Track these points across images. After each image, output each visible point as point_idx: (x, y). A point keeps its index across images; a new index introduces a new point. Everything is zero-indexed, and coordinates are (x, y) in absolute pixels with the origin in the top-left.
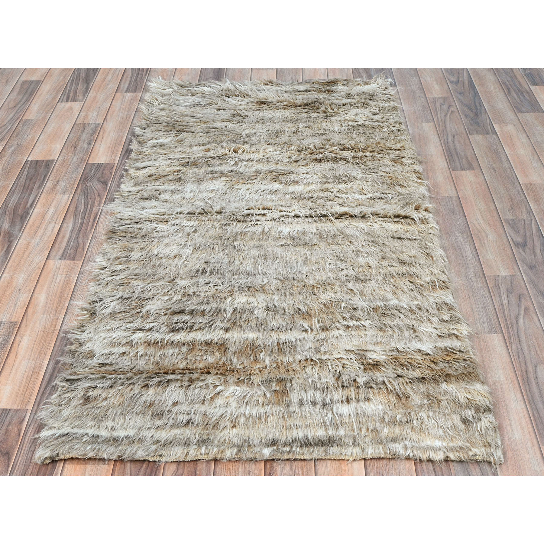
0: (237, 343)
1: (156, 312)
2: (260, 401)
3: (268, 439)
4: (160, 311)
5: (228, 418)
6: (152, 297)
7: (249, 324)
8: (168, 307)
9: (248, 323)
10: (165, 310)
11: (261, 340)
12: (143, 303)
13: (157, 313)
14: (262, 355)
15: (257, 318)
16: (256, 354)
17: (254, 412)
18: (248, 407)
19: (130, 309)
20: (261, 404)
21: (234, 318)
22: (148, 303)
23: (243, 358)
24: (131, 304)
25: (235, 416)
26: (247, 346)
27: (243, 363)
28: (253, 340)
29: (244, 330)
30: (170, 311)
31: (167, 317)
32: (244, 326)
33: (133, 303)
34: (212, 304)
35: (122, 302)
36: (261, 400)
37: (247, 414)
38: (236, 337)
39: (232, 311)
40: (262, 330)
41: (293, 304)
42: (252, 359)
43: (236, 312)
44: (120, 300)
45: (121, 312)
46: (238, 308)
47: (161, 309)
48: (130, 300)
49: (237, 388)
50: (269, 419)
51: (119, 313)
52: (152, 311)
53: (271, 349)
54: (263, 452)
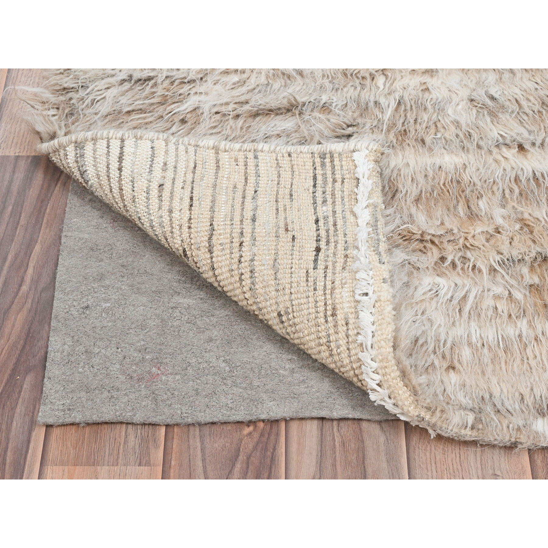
0: (420, 179)
1: (216, 110)
2: (500, 310)
3: (538, 398)
4: (223, 109)
5: (431, 348)
6: (200, 76)
7: (439, 135)
8: (243, 99)
9: (437, 131)
10: (236, 106)
11: (474, 169)
12: (181, 91)
13: (217, 113)
14: (482, 204)
15: (457, 124)
16: (468, 201)
17: (490, 334)
18: (473, 324)
19: (152, 104)
20: (505, 315)
21: (401, 121)
22: (194, 90)
23: (439, 212)
24: (154, 93)
25: (448, 345)
26: (444, 184)
27: (442, 224)
28: (456, 169)
29: (430, 150)
30: (247, 107)
31: (240, 122)
32: (428, 140)
33: (160, 91)
34: (345, 90)
35: (131, 89)
36: (502, 306)
37: (474, 340)
38: (412, 163)
39: (393, 105)
40: (472, 147)
41: (536, 89)
42: (462, 214)
43: (403, 108)
44: (127, 86)
45: (133, 111)
46: (406, 98)
47: (227, 104)
48: (151, 83)
49: (439, 280)
50: (529, 351)
51: (129, 112)
52: (206, 108)
53: (501, 190)
54: (534, 427)
